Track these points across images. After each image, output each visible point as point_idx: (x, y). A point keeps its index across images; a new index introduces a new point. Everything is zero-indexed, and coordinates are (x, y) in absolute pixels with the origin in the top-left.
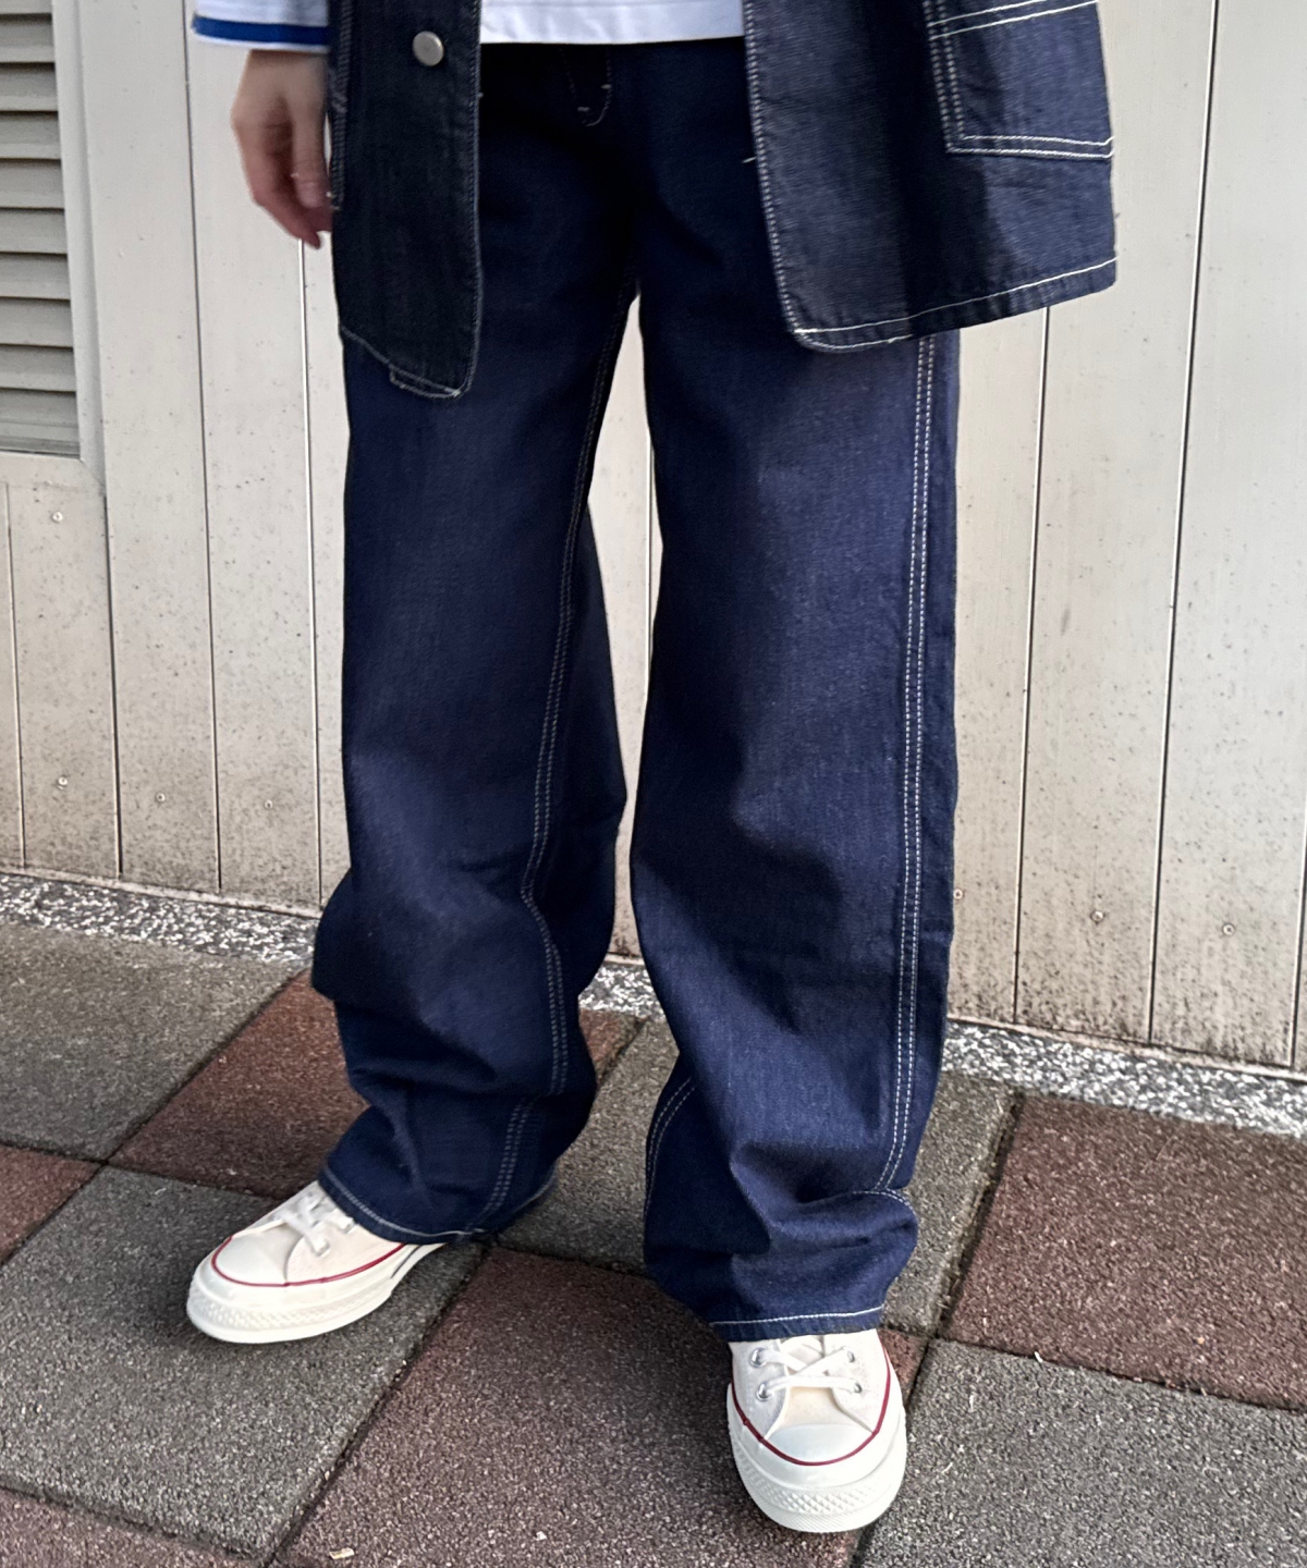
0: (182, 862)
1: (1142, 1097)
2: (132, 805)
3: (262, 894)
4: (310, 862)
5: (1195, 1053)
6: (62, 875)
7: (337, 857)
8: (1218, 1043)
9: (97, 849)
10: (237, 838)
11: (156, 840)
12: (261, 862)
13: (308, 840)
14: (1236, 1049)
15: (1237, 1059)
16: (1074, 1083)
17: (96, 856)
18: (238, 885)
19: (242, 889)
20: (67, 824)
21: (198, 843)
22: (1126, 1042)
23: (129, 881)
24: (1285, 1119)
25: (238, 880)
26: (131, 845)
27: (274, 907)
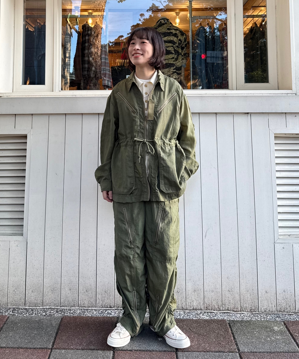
0: (36, 302)
1: (188, 317)
2: (28, 293)
3: (50, 306)
4: (59, 299)
5: (192, 310)
6: (14, 307)
7: (64, 298)
8: (195, 308)
9: (21, 301)
10: (46, 296)
11: (32, 299)
12: (50, 300)
13: (59, 295)
14: (197, 308)
15: (197, 310)
16: (179, 316)
17: (20, 303)
18: (46, 305)
19: (47, 305)
20: (15, 298)
21: (39, 298)
22: (183, 310)
23: (26, 306)
24: (206, 317)
25: (46, 304)
26: (27, 300)
27: (53, 308)
